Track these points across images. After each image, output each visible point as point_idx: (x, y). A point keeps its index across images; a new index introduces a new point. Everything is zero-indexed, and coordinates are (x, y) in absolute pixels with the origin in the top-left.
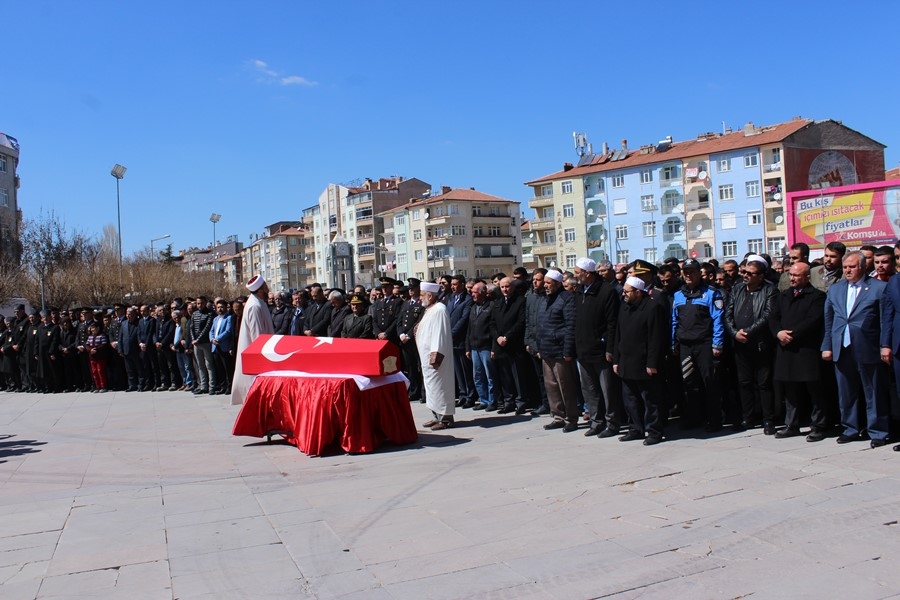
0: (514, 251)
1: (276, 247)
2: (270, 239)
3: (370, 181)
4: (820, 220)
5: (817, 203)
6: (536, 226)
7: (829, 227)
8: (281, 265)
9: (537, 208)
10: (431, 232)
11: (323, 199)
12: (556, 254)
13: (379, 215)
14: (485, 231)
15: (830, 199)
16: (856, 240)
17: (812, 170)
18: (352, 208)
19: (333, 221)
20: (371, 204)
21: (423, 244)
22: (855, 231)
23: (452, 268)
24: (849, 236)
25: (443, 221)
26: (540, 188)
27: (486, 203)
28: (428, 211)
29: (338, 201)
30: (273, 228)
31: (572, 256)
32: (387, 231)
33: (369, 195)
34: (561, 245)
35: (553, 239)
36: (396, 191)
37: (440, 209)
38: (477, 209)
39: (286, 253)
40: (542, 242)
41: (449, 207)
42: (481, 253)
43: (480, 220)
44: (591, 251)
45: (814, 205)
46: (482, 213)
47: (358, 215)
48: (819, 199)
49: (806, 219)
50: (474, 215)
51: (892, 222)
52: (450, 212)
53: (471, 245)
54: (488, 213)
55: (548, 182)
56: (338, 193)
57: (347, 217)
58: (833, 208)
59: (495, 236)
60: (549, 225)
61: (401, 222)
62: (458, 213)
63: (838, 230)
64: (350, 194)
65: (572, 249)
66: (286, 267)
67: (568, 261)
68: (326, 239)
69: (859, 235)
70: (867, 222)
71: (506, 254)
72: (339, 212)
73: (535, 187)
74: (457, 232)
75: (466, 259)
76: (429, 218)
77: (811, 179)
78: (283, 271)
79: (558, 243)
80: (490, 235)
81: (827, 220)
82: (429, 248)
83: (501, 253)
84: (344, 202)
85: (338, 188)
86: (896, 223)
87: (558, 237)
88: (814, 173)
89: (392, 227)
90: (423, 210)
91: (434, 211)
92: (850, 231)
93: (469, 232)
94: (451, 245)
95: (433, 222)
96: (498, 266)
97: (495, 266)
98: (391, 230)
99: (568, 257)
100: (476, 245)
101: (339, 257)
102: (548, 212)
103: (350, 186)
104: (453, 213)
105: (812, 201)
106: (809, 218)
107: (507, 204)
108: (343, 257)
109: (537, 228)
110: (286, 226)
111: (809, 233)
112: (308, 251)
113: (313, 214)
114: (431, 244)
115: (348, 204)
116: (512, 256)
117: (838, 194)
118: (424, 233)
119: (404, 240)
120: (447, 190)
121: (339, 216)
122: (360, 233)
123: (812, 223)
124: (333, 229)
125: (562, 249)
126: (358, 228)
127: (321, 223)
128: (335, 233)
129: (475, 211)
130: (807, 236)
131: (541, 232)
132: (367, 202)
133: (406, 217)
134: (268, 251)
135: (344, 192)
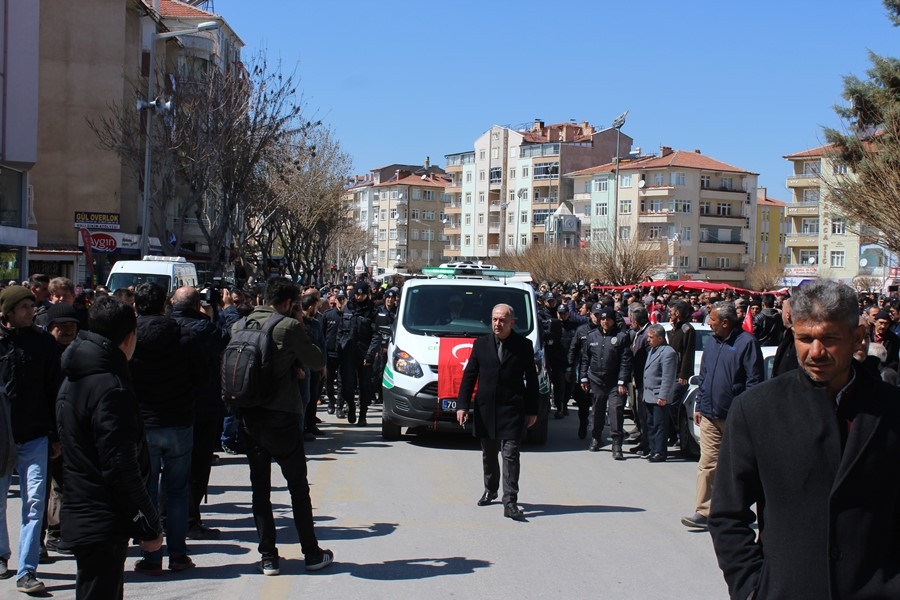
0: (745, 236)
1: (391, 200)
2: (379, 188)
3: (542, 124)
6: (794, 212)
8: (399, 226)
9: (796, 188)
10: (645, 205)
11: (481, 144)
12: (817, 248)
13: (570, 175)
14: (713, 209)
18: (529, 162)
19: (495, 174)
20: (558, 159)
21: (633, 219)
23: (671, 252)
25: (666, 193)
26: (800, 163)
27: (718, 173)
28: (643, 178)
29: (506, 149)
30: (386, 173)
31: (838, 253)
32: (578, 197)
33: (556, 148)
34: (826, 238)
35: (815, 229)
36: (590, 145)
37: (659, 176)
38: (705, 180)
39: (406, 210)
40: (799, 231)
41: (674, 176)
42: (705, 238)
43: (709, 194)
44: (864, 248)
46: (711, 185)
47: (536, 171)
50: (702, 188)
52: (674, 181)
53: (695, 227)
54: (718, 186)
55: (815, 158)
56: (506, 138)
57: (519, 172)
59: (724, 215)
60: (812, 211)
61: (603, 187)
62: (684, 184)
64: (525, 142)
65: (840, 244)
66: (405, 230)
67: (833, 258)
68: (482, 199)
71: (736, 241)
72: (505, 164)
73: (796, 161)
74: (681, 207)
75: (688, 243)
76: (645, 187)
78: (400, 234)
79: (821, 233)
80: (718, 215)
82: (642, 226)
83: (729, 239)
84: (514, 151)
85: (506, 132)
87: (821, 228)
89: (587, 191)
90: (636, 176)
91: (652, 177)
93: (695, 209)
94: (672, 224)
95: (650, 193)
96: (726, 254)
97: (721, 254)
98: (587, 197)
99: (833, 253)
100: (702, 226)
101: (564, 233)
102: (809, 196)
103: (523, 131)
104: (678, 183)
107: (743, 175)
108: (568, 233)
109: (795, 214)
110: (406, 171)
112: (447, 211)
113: (462, 163)
114: (644, 220)
115: (522, 155)
116: (744, 243)
118: (635, 205)
119: (604, 212)
120: (668, 151)
121: (506, 170)
122: (536, 196)
124: (494, 187)
125: (825, 242)
126: (535, 188)
127: (475, 176)
128: (499, 191)
129: (703, 182)
131: (798, 218)
132: (552, 157)
133: (611, 183)
134: (375, 203)
135: (516, 139)
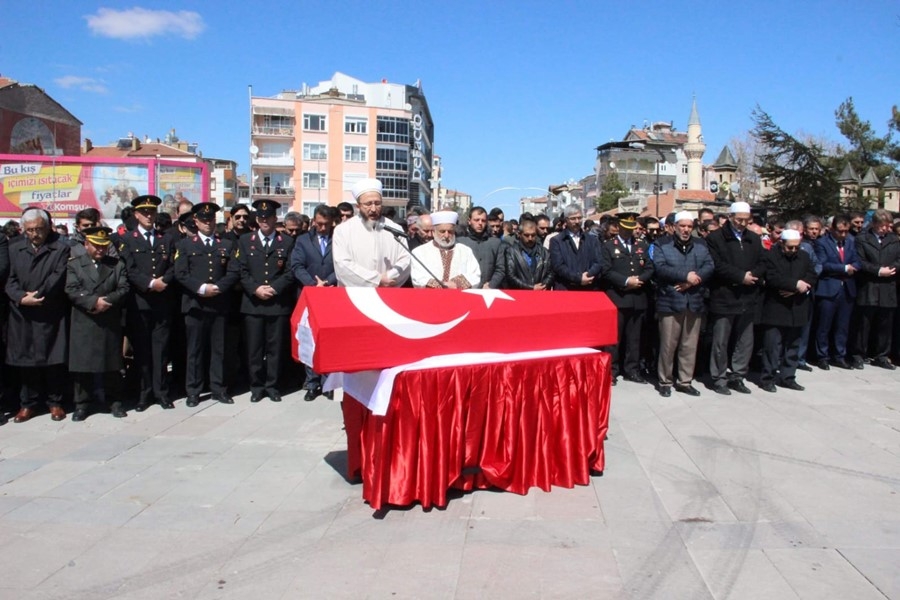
4: (27, 188)
5: (23, 169)
7: (35, 196)
15: (38, 167)
16: (62, 212)
17: (14, 133)
22: (62, 203)
24: (56, 207)
45: (19, 171)
48: (25, 166)
49: (10, 184)
51: (98, 197)
58: (41, 177)
63: (45, 200)
69: (65, 207)
70: (75, 195)
77: (13, 143)
81: (33, 188)
86: (101, 199)
88: (16, 138)
92: (57, 203)
105: (17, 166)
106: (14, 184)
111: (13, 200)
117: (47, 163)
123: (16, 189)
130: (9, 202)
